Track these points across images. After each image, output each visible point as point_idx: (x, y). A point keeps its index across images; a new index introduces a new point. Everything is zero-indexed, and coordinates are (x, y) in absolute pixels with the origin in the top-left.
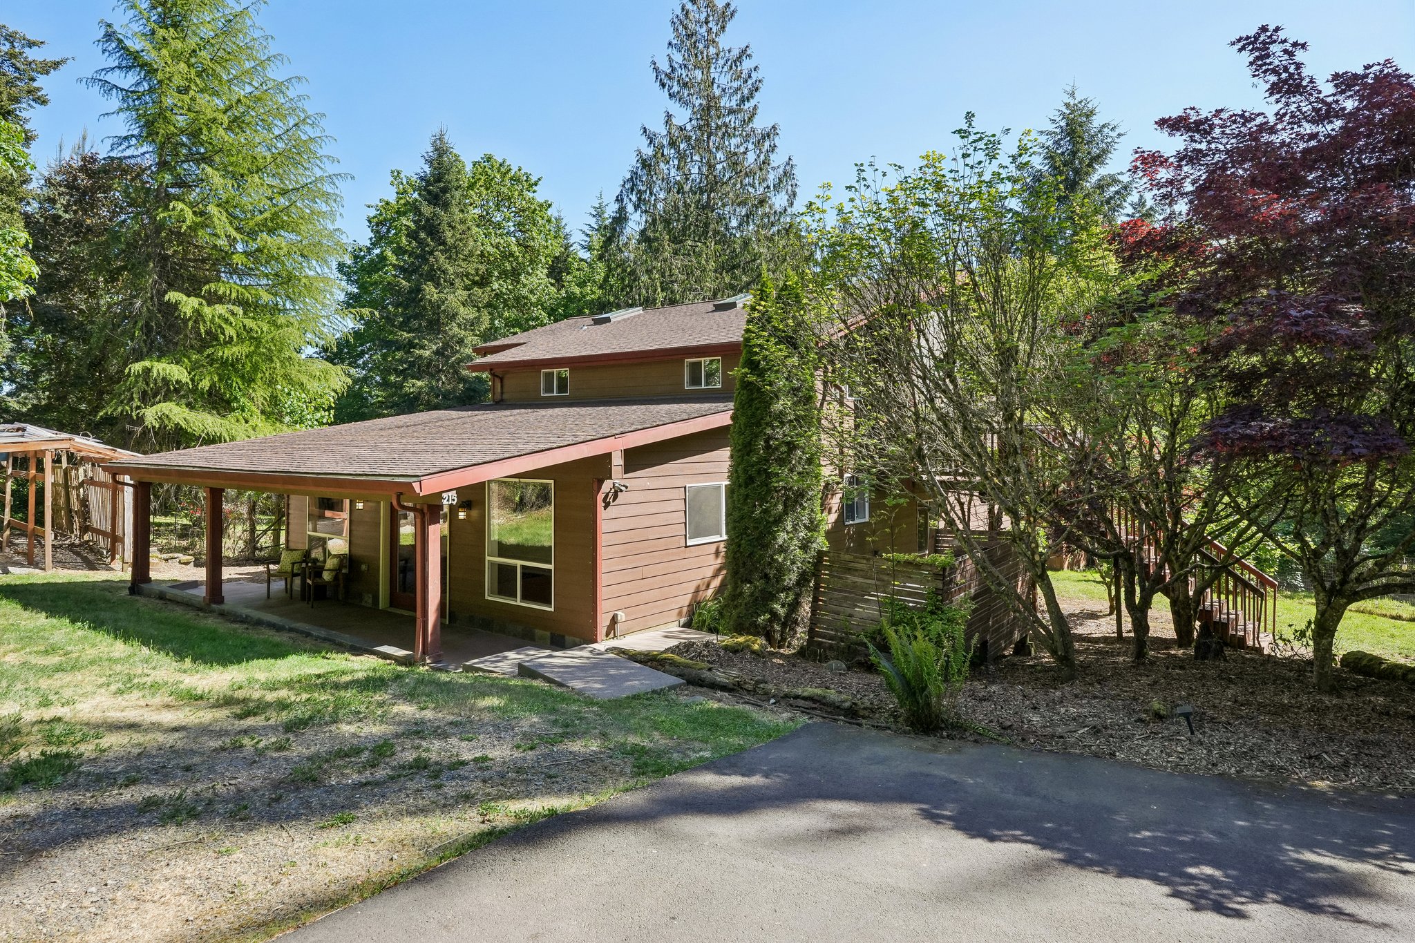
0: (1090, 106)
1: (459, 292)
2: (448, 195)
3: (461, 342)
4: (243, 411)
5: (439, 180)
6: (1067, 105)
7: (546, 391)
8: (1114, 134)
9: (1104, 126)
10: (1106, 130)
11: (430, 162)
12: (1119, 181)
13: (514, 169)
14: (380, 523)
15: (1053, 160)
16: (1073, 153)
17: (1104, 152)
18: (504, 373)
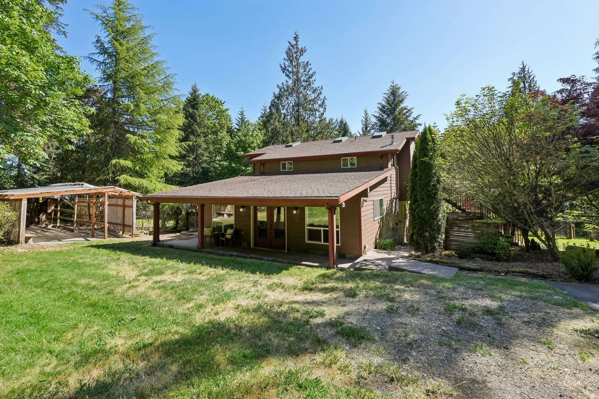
0: (398, 86)
1: (202, 138)
2: (197, 106)
3: (203, 155)
4: (149, 178)
5: (194, 101)
6: (391, 86)
7: (282, 169)
8: (405, 94)
9: (403, 92)
11: (191, 94)
12: (407, 109)
13: (216, 98)
14: (250, 216)
15: (388, 102)
16: (394, 100)
17: (403, 100)
18: (265, 163)
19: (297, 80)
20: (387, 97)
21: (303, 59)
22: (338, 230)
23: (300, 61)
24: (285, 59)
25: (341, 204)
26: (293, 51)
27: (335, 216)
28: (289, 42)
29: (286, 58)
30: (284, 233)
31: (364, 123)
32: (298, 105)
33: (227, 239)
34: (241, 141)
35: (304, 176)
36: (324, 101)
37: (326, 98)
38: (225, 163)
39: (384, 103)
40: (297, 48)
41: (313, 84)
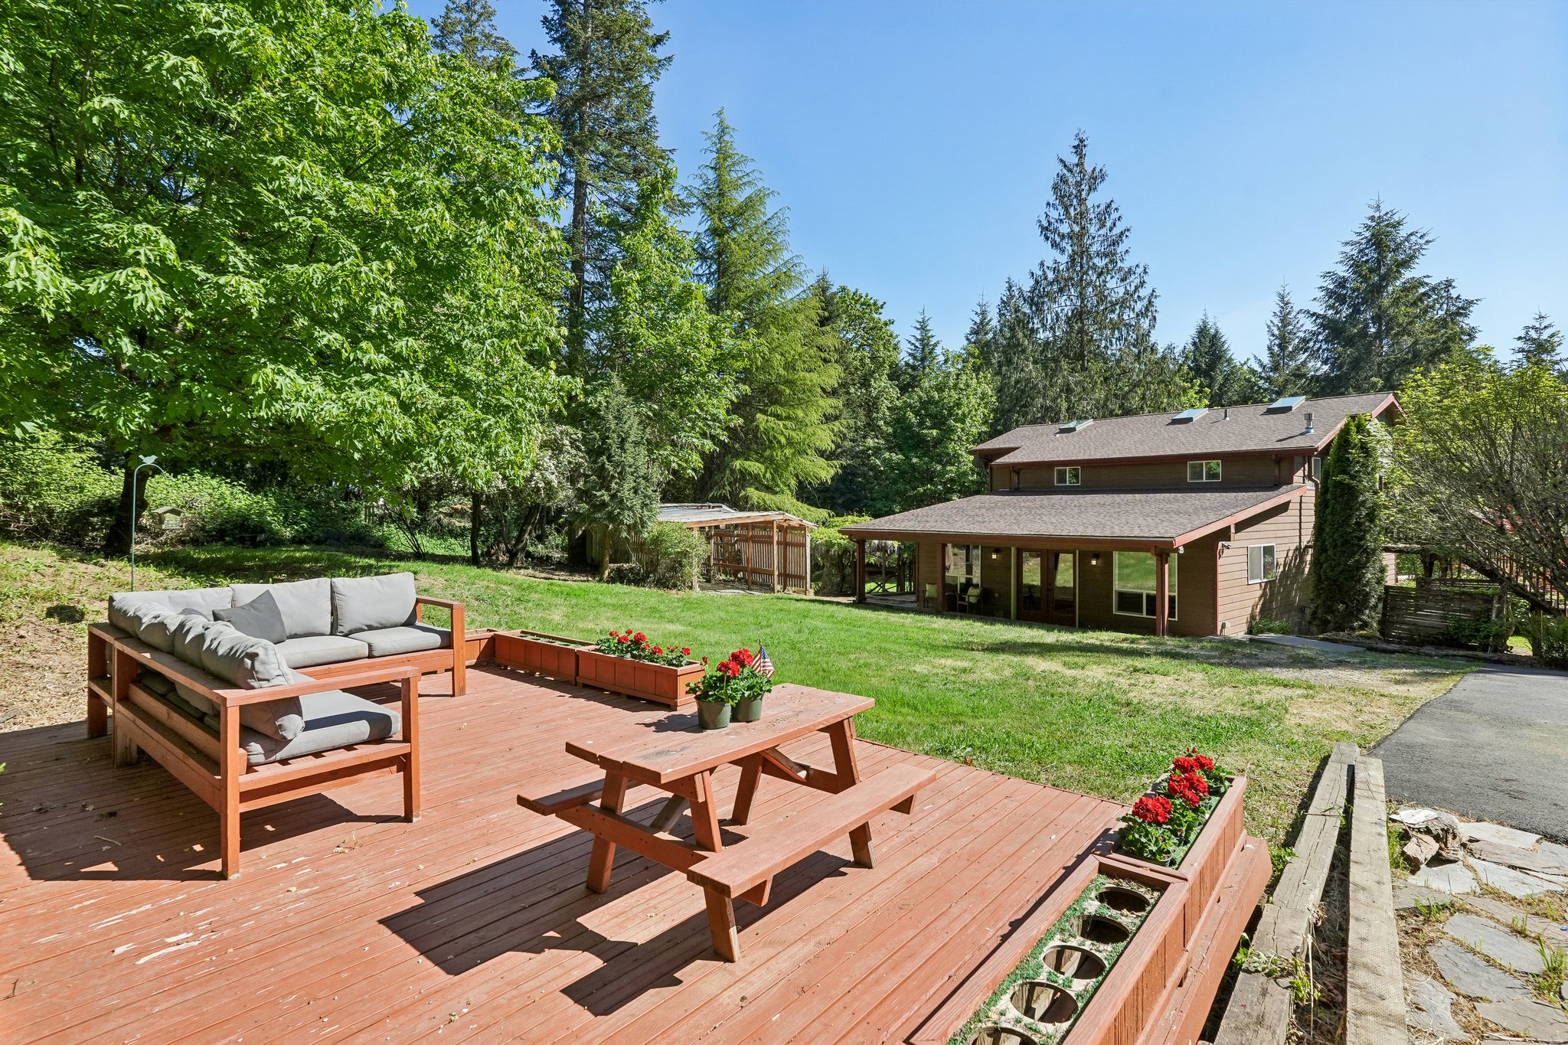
0: (1396, 218)
6: (1372, 218)
7: (1058, 482)
8: (1422, 241)
9: (1411, 234)
10: (1413, 238)
12: (1427, 284)
13: (864, 295)
14: (1010, 569)
15: (1356, 266)
16: (1379, 261)
17: (1412, 258)
18: (1020, 469)
19: (1079, 257)
20: (1355, 252)
21: (1096, 200)
22: (1172, 594)
23: (1089, 204)
24: (1048, 204)
25: (1177, 549)
26: (1071, 180)
27: (1167, 566)
28: (1061, 161)
29: (1051, 202)
30: (1071, 605)
31: (1277, 332)
32: (1079, 315)
33: (971, 604)
34: (931, 401)
35: (1107, 498)
36: (1150, 302)
37: (1157, 293)
38: (897, 457)
39: (1342, 271)
40: (1081, 172)
41: (1122, 260)
